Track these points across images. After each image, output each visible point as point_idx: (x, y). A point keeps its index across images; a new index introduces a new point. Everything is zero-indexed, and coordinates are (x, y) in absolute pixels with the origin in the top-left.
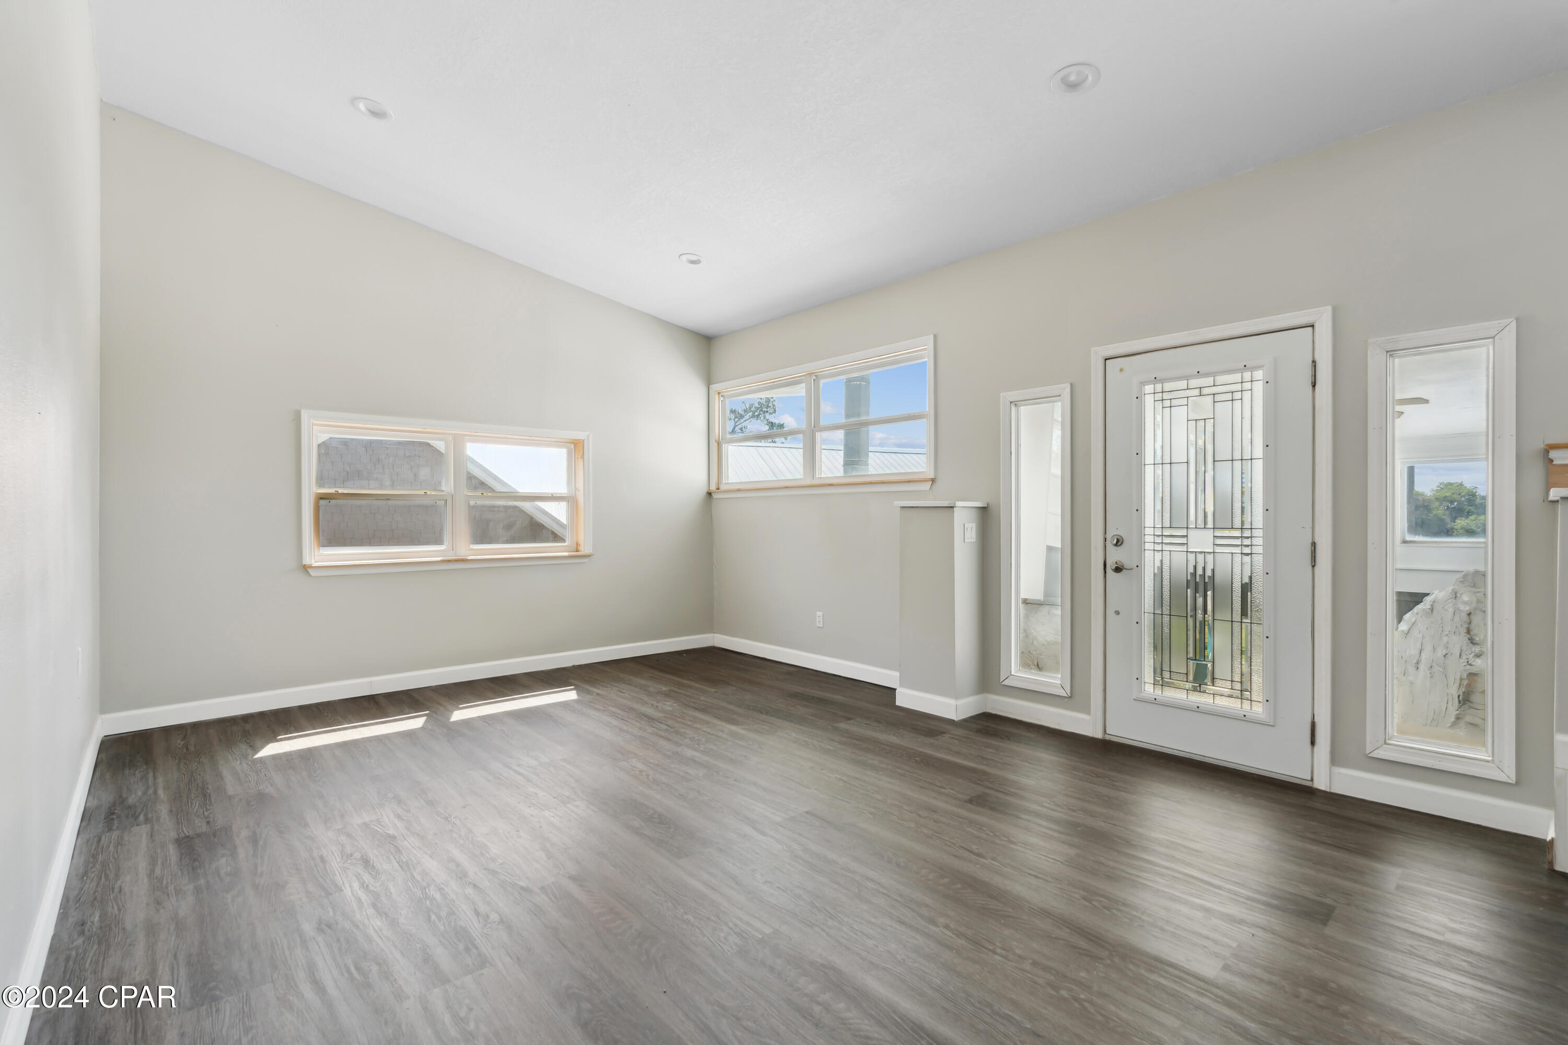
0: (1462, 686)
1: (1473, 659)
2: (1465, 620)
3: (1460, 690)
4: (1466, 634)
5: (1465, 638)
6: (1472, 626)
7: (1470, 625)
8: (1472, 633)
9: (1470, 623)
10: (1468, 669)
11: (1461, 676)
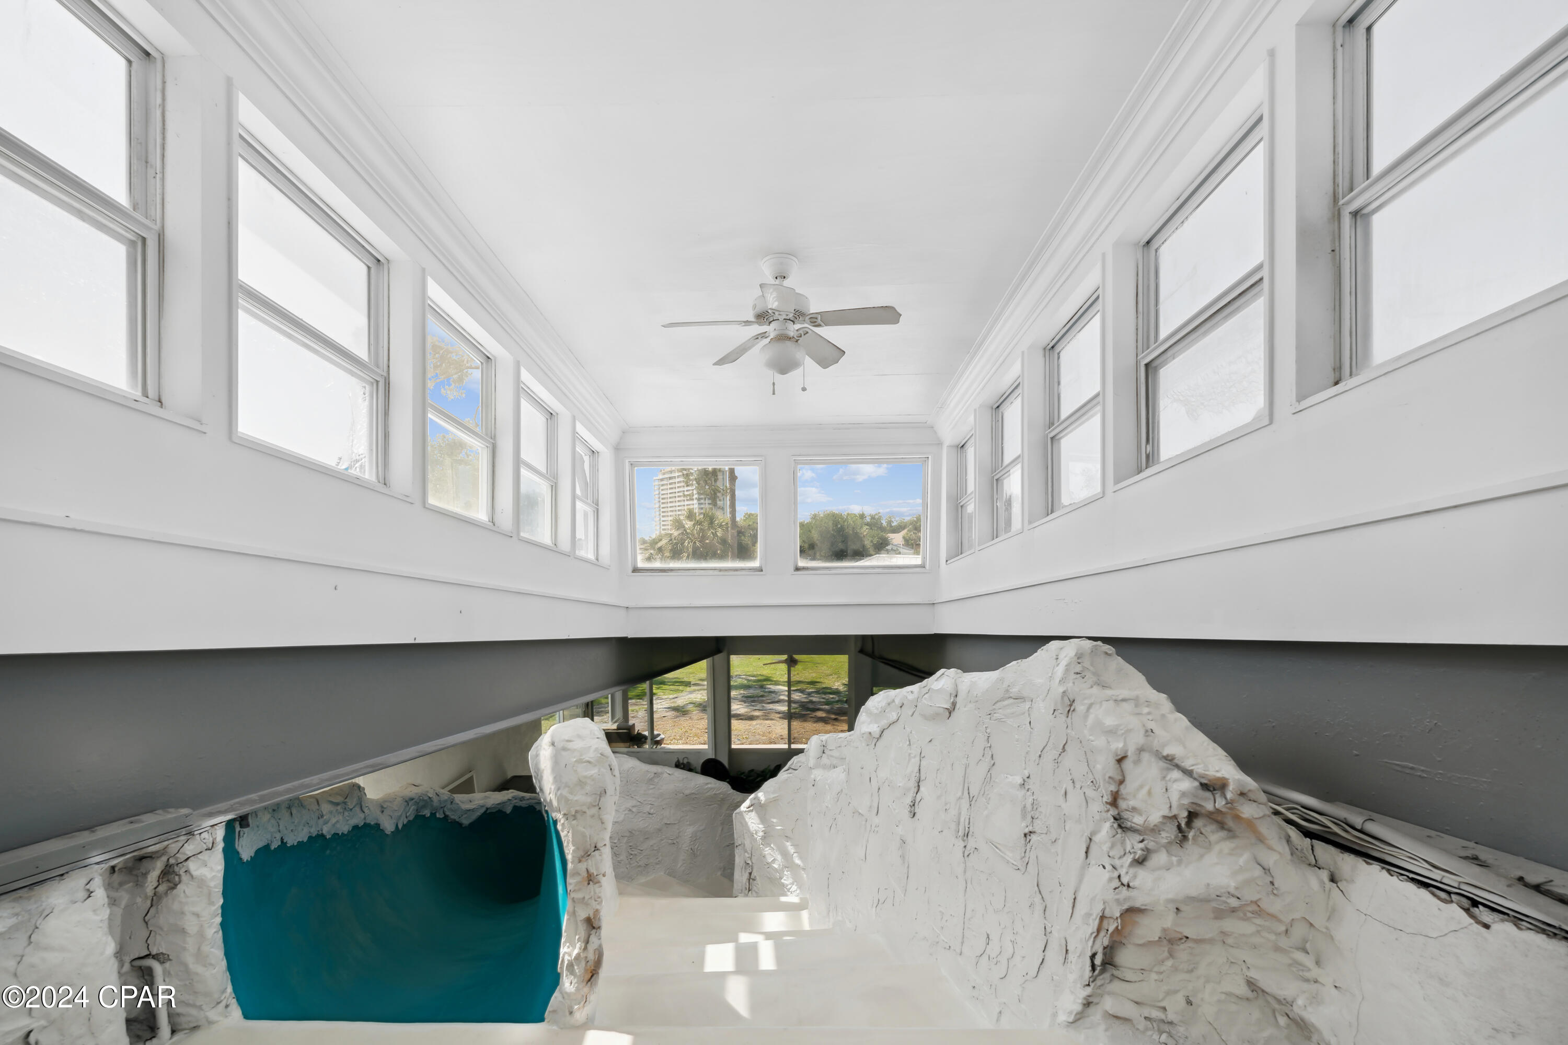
0: (1102, 933)
1: (1132, 871)
2: (1110, 774)
3: (1098, 942)
4: (1108, 806)
5: (1104, 814)
6: (1127, 789)
7: (1122, 787)
8: (1123, 804)
9: (1121, 782)
10: (1126, 899)
11: (1104, 910)
